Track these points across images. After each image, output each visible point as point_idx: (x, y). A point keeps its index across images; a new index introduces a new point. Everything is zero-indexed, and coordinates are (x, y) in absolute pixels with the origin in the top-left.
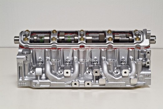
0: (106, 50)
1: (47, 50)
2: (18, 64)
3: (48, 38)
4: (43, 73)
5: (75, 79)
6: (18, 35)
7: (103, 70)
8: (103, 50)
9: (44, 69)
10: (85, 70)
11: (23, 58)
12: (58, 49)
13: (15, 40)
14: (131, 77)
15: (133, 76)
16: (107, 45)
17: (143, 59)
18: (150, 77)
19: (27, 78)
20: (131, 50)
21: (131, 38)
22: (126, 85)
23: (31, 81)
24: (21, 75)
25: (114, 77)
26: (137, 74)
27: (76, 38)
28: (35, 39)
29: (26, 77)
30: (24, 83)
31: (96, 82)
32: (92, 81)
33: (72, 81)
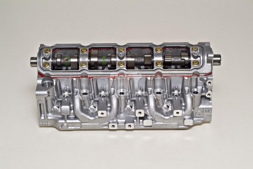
0: (154, 80)
1: (75, 79)
2: (38, 101)
3: (76, 60)
4: (70, 109)
5: (113, 119)
6: (36, 55)
7: (148, 106)
8: (149, 78)
9: (72, 105)
10: (126, 104)
11: (43, 95)
12: (90, 78)
13: (32, 63)
14: (185, 117)
15: (188, 116)
16: (155, 72)
17: (202, 88)
18: (211, 113)
19: (50, 116)
20: (186, 78)
21: (187, 59)
22: (178, 126)
23: (56, 121)
24: (42, 112)
25: (163, 116)
26: (193, 109)
27: (113, 60)
28: (59, 62)
29: (50, 114)
30: (47, 122)
31: (139, 122)
32: (135, 121)
33: (109, 123)
